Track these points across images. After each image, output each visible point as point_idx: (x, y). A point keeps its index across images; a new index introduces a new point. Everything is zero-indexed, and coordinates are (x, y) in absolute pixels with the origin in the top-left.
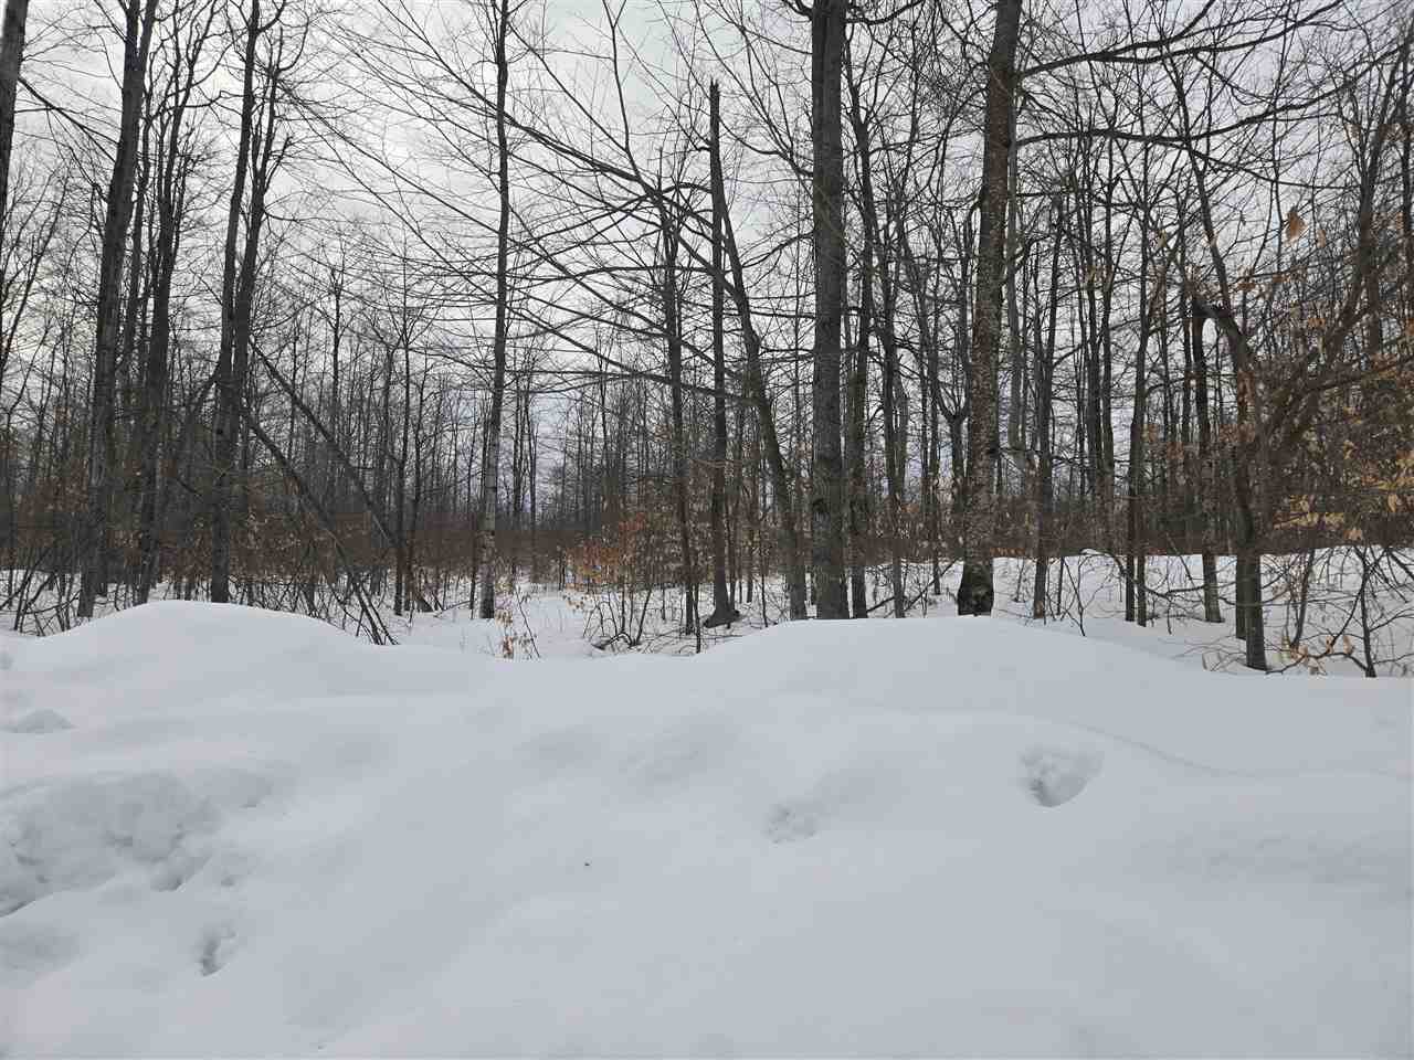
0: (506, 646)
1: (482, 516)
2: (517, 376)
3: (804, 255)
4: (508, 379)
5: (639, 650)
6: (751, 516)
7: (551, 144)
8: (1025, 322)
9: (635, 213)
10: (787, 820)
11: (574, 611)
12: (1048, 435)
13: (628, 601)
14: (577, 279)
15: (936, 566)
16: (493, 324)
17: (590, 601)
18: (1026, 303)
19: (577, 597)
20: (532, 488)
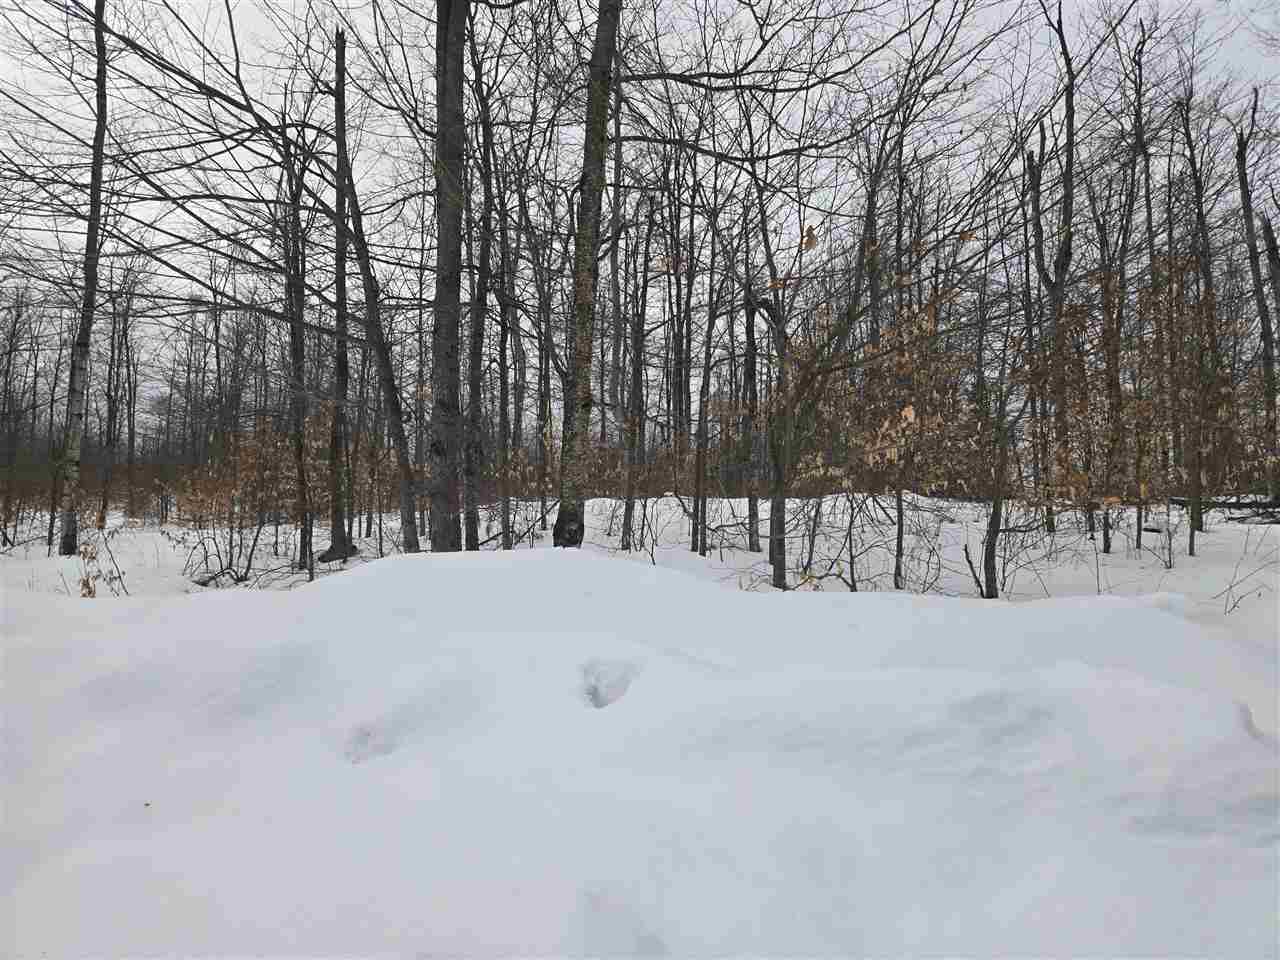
0: (86, 584)
1: (65, 446)
2: (113, 297)
3: (429, 212)
4: (100, 299)
5: (247, 586)
6: (372, 455)
7: (150, 58)
8: (626, 298)
9: (247, 143)
10: (367, 741)
11: (174, 547)
12: (642, 396)
13: (236, 536)
14: (179, 202)
15: (544, 504)
16: (84, 238)
17: (193, 537)
18: (627, 281)
19: (177, 532)
20: (131, 416)
